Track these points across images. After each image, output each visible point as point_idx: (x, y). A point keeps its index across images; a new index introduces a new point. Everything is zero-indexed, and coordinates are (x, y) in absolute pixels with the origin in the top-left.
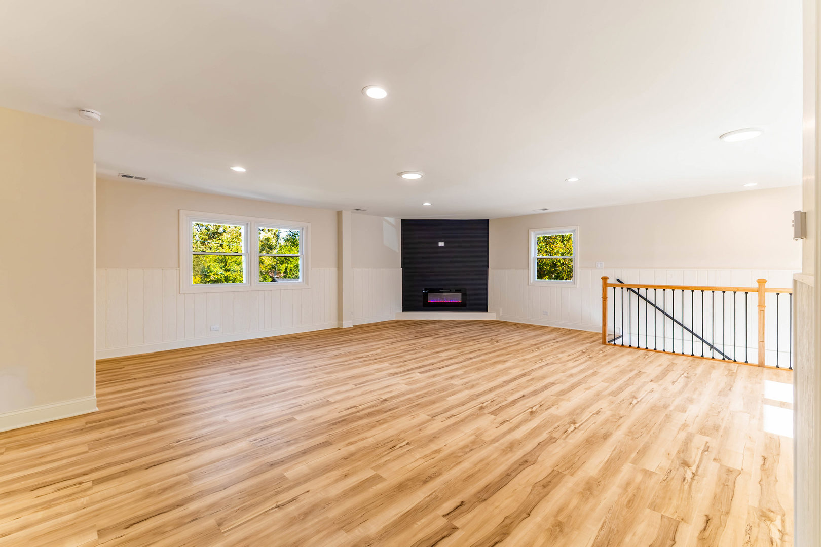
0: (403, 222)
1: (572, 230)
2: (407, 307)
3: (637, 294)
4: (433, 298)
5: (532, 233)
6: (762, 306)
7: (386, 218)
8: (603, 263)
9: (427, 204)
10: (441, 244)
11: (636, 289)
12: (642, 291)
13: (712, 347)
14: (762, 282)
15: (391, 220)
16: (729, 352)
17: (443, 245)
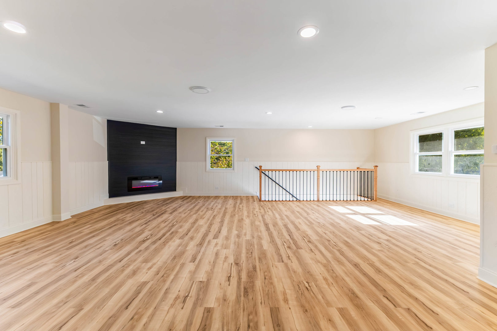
0: (109, 122)
1: (232, 139)
2: (113, 193)
3: (265, 174)
4: (136, 184)
5: (208, 139)
6: (318, 176)
7: (95, 117)
8: (248, 159)
9: (160, 112)
10: (143, 143)
11: (264, 172)
12: (267, 173)
13: (293, 196)
14: (318, 167)
15: (98, 118)
16: (298, 198)
17: (145, 144)
